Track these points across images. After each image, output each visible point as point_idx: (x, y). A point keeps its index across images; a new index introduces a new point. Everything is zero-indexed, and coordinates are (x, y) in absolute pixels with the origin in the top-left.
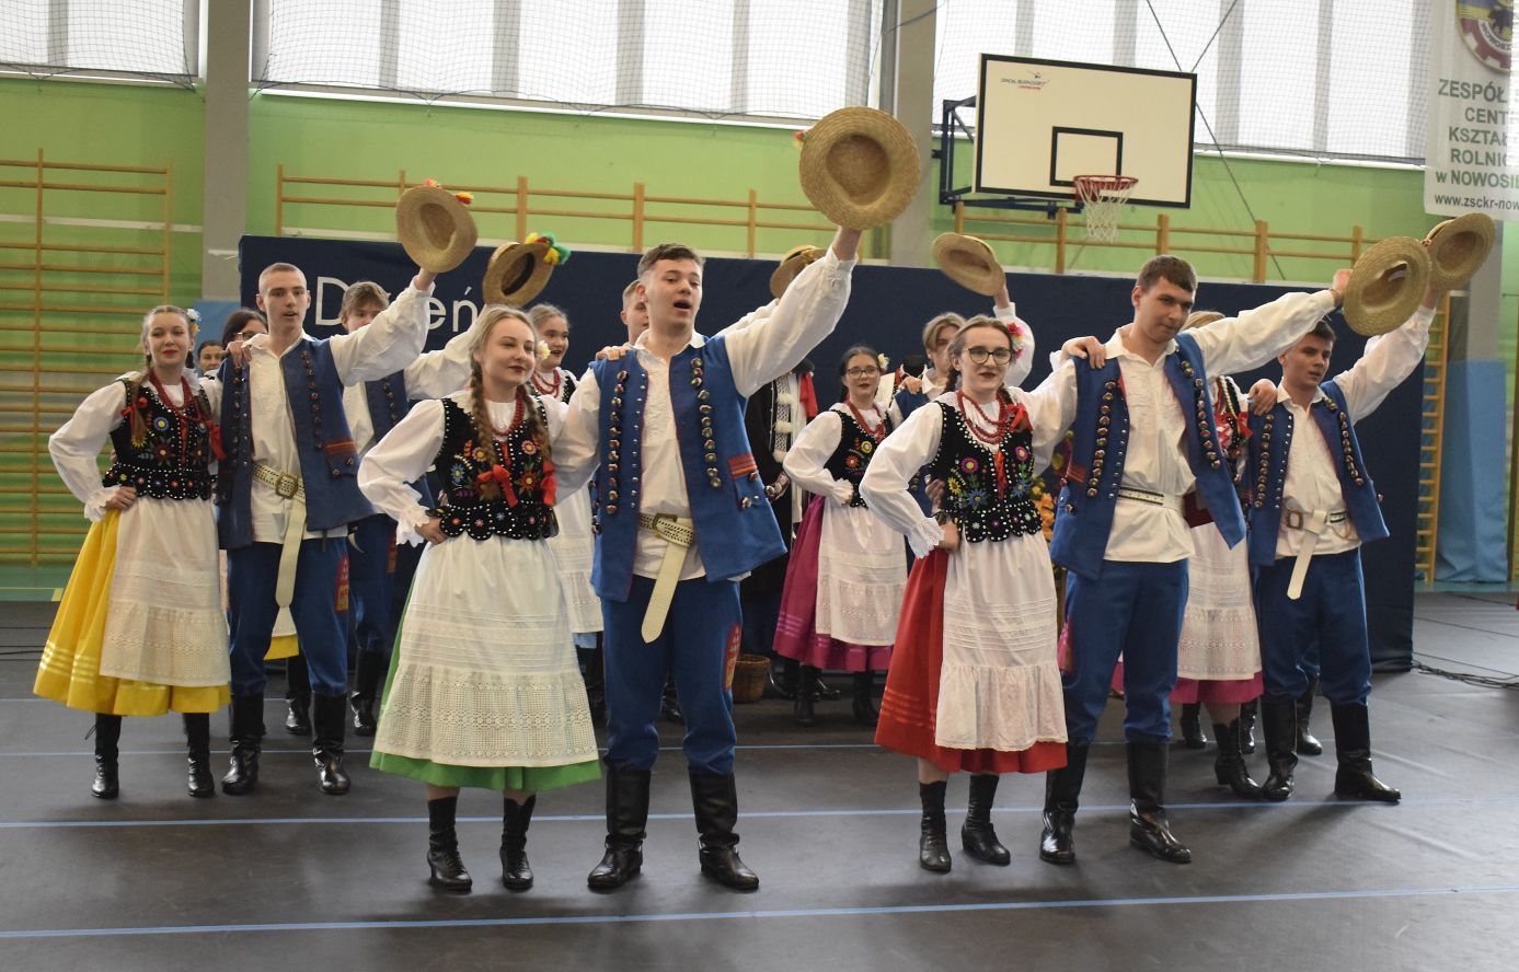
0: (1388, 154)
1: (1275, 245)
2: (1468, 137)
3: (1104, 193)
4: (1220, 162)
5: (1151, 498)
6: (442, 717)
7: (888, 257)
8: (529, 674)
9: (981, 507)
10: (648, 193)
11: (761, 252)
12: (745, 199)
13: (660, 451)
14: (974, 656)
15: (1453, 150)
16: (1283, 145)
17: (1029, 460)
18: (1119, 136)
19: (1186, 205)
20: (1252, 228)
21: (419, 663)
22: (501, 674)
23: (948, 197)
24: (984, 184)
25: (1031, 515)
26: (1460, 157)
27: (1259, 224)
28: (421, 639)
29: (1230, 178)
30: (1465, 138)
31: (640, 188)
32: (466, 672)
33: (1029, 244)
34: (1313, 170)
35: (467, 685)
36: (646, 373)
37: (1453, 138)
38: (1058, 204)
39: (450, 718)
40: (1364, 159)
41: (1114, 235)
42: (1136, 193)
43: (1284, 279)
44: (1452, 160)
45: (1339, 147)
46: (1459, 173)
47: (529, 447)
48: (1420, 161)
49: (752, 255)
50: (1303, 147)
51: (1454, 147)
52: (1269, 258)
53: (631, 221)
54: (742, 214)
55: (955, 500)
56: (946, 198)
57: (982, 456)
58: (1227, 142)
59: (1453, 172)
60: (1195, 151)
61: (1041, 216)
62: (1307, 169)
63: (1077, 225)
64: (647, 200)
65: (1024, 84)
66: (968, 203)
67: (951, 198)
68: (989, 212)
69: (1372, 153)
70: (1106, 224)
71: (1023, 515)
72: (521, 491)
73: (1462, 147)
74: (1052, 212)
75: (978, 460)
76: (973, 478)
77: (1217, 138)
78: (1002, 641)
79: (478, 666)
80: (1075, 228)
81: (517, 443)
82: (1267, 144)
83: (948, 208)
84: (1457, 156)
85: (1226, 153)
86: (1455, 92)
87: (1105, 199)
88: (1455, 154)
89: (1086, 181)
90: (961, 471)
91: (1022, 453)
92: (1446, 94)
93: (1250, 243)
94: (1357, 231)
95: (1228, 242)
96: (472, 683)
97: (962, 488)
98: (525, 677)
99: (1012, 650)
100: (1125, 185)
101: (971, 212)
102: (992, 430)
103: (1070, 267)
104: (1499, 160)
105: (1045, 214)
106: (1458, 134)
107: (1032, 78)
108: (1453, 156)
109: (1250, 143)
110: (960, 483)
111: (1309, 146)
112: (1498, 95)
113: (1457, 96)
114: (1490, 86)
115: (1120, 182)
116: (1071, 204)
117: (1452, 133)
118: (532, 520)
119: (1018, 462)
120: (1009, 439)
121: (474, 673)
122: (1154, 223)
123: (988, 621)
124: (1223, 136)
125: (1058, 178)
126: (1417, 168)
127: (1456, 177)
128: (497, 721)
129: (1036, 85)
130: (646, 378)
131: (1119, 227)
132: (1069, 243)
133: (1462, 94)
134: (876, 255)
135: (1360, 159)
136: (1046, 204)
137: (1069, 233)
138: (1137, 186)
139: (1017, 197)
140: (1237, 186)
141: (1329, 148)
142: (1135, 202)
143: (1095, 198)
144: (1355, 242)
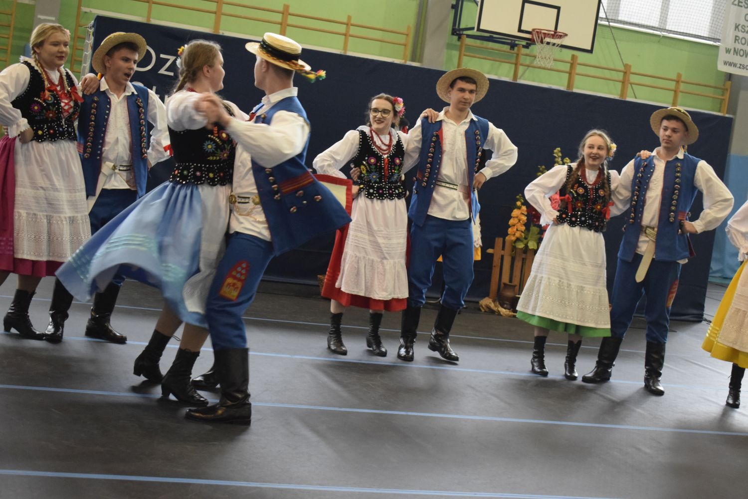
0: (700, 35)
1: (633, 79)
2: (745, 30)
3: (547, 40)
4: (608, 29)
5: (451, 186)
6: (544, 297)
7: (420, 61)
8: (584, 286)
9: (376, 182)
10: (291, 11)
11: (351, 51)
12: (345, 20)
13: (653, 198)
14: (366, 252)
15: (736, 36)
16: (643, 23)
17: (401, 165)
18: (558, 8)
19: (591, 51)
20: (622, 68)
21: (538, 274)
22: (572, 284)
23: (457, 32)
24: (482, 27)
25: (398, 190)
26: (740, 41)
27: (627, 66)
28: (540, 264)
29: (612, 38)
30: (743, 30)
31: (287, 7)
32: (557, 280)
33: (498, 63)
34: (657, 39)
35: (557, 285)
36: (655, 165)
37: (737, 29)
38: (517, 42)
39: (548, 298)
40: (686, 36)
41: (551, 64)
42: (565, 41)
43: (636, 98)
44: (735, 42)
45: (673, 27)
46: (738, 49)
47: (602, 193)
48: (718, 40)
49: (345, 52)
50: (654, 25)
51: (737, 35)
52: (629, 85)
53: (280, 25)
54: (342, 29)
55: (364, 177)
56: (456, 32)
57: (379, 158)
58: (613, 18)
59: (735, 49)
60: (599, 22)
61: (506, 48)
62: (655, 38)
63: (527, 55)
64: (290, 14)
66: (468, 36)
67: (458, 32)
68: (478, 42)
69: (691, 33)
70: (547, 58)
71: (395, 190)
72: (594, 210)
73: (741, 35)
74: (513, 46)
75: (376, 159)
76: (373, 167)
77: (607, 15)
78: (380, 247)
79: (562, 278)
80: (525, 57)
81: (597, 190)
82: (635, 21)
83: (456, 38)
84: (738, 40)
85: (612, 24)
86: (740, 4)
87: (548, 43)
88: (736, 39)
89: (539, 32)
90: (367, 163)
91: (398, 161)
92: (735, 5)
93: (620, 76)
94: (679, 75)
95: (607, 74)
96: (559, 285)
97: (367, 171)
98: (581, 287)
99: (385, 252)
100: (560, 37)
101: (469, 41)
102: (384, 148)
103: (520, 79)
105: (509, 47)
106: (740, 28)
108: (736, 40)
109: (626, 19)
110: (366, 169)
111: (656, 24)
113: (741, 6)
115: (556, 34)
116: (524, 43)
117: (737, 27)
118: (597, 224)
119: (395, 165)
120: (393, 153)
121: (560, 281)
122: (569, 59)
123: (374, 236)
124: (611, 14)
125: (523, 28)
126: (715, 44)
127: (736, 52)
128: (567, 303)
130: (654, 167)
131: (555, 60)
132: (522, 65)
133: (744, 5)
134: (413, 60)
135: (684, 36)
136: (509, 41)
137: (522, 59)
138: (566, 38)
139: (495, 36)
140: (615, 42)
141: (668, 28)
142: (563, 46)
143: (542, 42)
144: (678, 82)
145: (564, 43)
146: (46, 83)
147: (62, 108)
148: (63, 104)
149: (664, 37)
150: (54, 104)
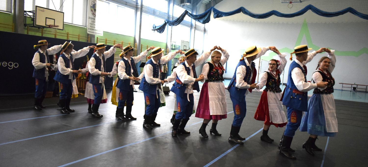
1: (70, 36)
3: (53, 27)
4: (65, 25)
18: (54, 19)
19: (63, 30)
24: (36, 24)
26: (91, 27)
27: (68, 33)
29: (66, 27)
33: (36, 32)
38: (41, 27)
45: (75, 23)
63: (44, 30)
65: (42, 11)
67: (25, 25)
73: (91, 25)
85: (65, 23)
89: (51, 25)
93: (66, 35)
94: (79, 35)
100: (56, 27)
104: (94, 27)
107: (43, 10)
111: (71, 23)
112: (94, 19)
113: (91, 19)
114: (94, 18)
115: (54, 26)
122: (60, 32)
125: (47, 24)
127: (91, 29)
129: (43, 11)
141: (73, 23)
142: (58, 29)
143: (52, 28)
144: (79, 36)
145: (58, 28)
146: (214, 66)
147: (219, 73)
148: (219, 71)
149: (74, 26)
150: (217, 72)
